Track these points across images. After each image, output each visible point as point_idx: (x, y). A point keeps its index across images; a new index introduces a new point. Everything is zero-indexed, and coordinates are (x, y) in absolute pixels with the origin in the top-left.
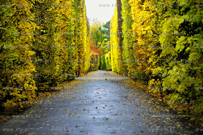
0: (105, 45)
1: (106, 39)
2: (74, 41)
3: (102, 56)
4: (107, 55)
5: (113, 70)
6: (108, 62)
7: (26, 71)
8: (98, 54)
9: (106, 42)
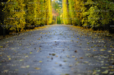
0: (60, 10)
1: (60, 8)
2: (44, 5)
3: (58, 17)
4: (61, 16)
5: (64, 23)
6: (62, 20)
7: (21, 13)
8: (56, 15)
9: (60, 9)
